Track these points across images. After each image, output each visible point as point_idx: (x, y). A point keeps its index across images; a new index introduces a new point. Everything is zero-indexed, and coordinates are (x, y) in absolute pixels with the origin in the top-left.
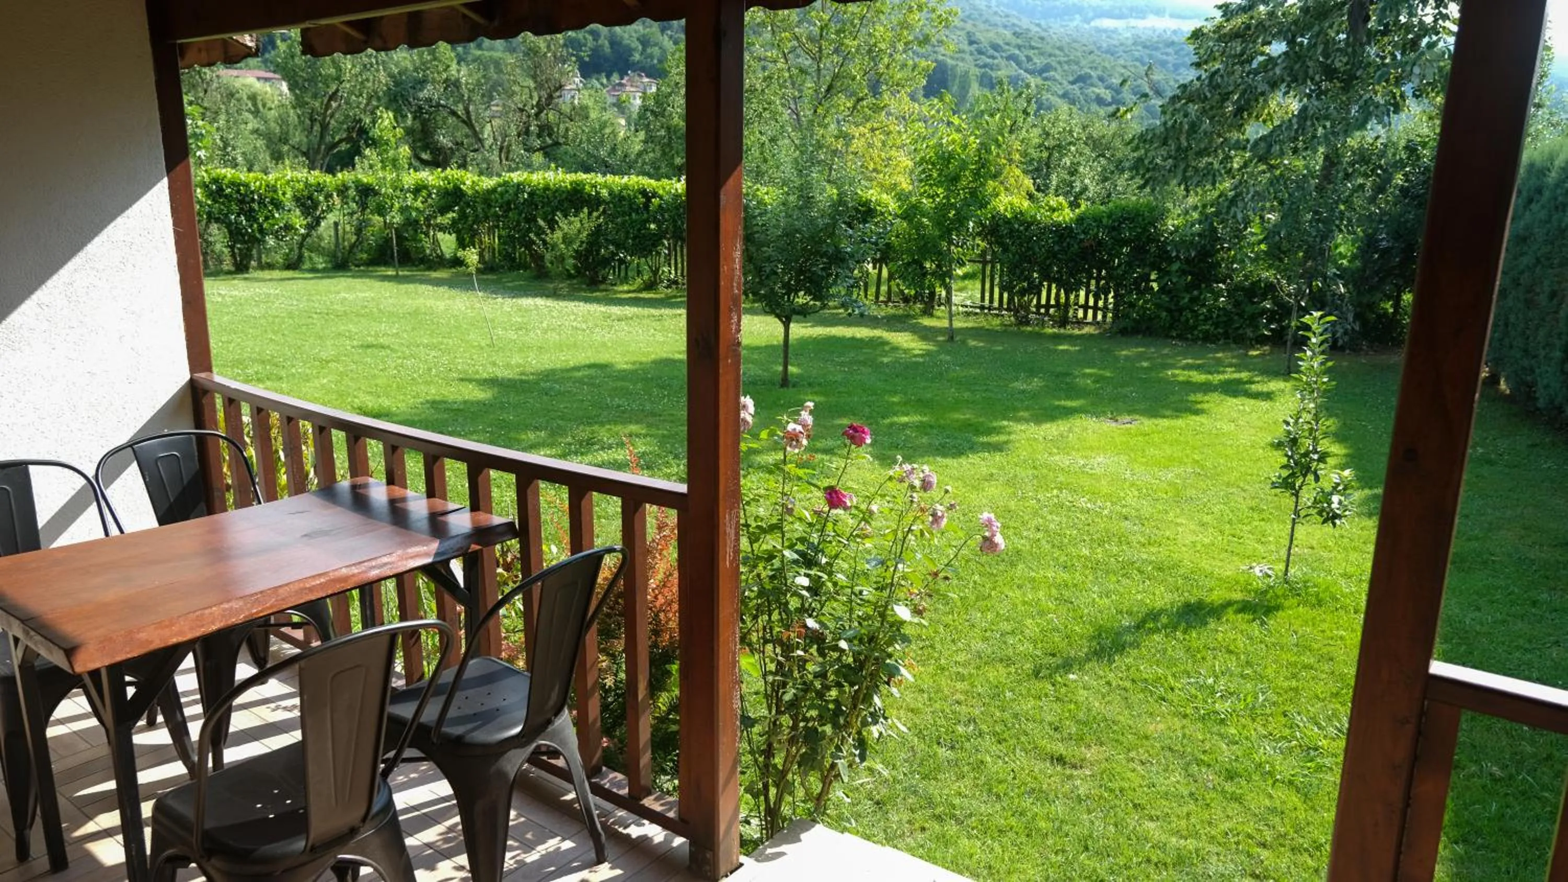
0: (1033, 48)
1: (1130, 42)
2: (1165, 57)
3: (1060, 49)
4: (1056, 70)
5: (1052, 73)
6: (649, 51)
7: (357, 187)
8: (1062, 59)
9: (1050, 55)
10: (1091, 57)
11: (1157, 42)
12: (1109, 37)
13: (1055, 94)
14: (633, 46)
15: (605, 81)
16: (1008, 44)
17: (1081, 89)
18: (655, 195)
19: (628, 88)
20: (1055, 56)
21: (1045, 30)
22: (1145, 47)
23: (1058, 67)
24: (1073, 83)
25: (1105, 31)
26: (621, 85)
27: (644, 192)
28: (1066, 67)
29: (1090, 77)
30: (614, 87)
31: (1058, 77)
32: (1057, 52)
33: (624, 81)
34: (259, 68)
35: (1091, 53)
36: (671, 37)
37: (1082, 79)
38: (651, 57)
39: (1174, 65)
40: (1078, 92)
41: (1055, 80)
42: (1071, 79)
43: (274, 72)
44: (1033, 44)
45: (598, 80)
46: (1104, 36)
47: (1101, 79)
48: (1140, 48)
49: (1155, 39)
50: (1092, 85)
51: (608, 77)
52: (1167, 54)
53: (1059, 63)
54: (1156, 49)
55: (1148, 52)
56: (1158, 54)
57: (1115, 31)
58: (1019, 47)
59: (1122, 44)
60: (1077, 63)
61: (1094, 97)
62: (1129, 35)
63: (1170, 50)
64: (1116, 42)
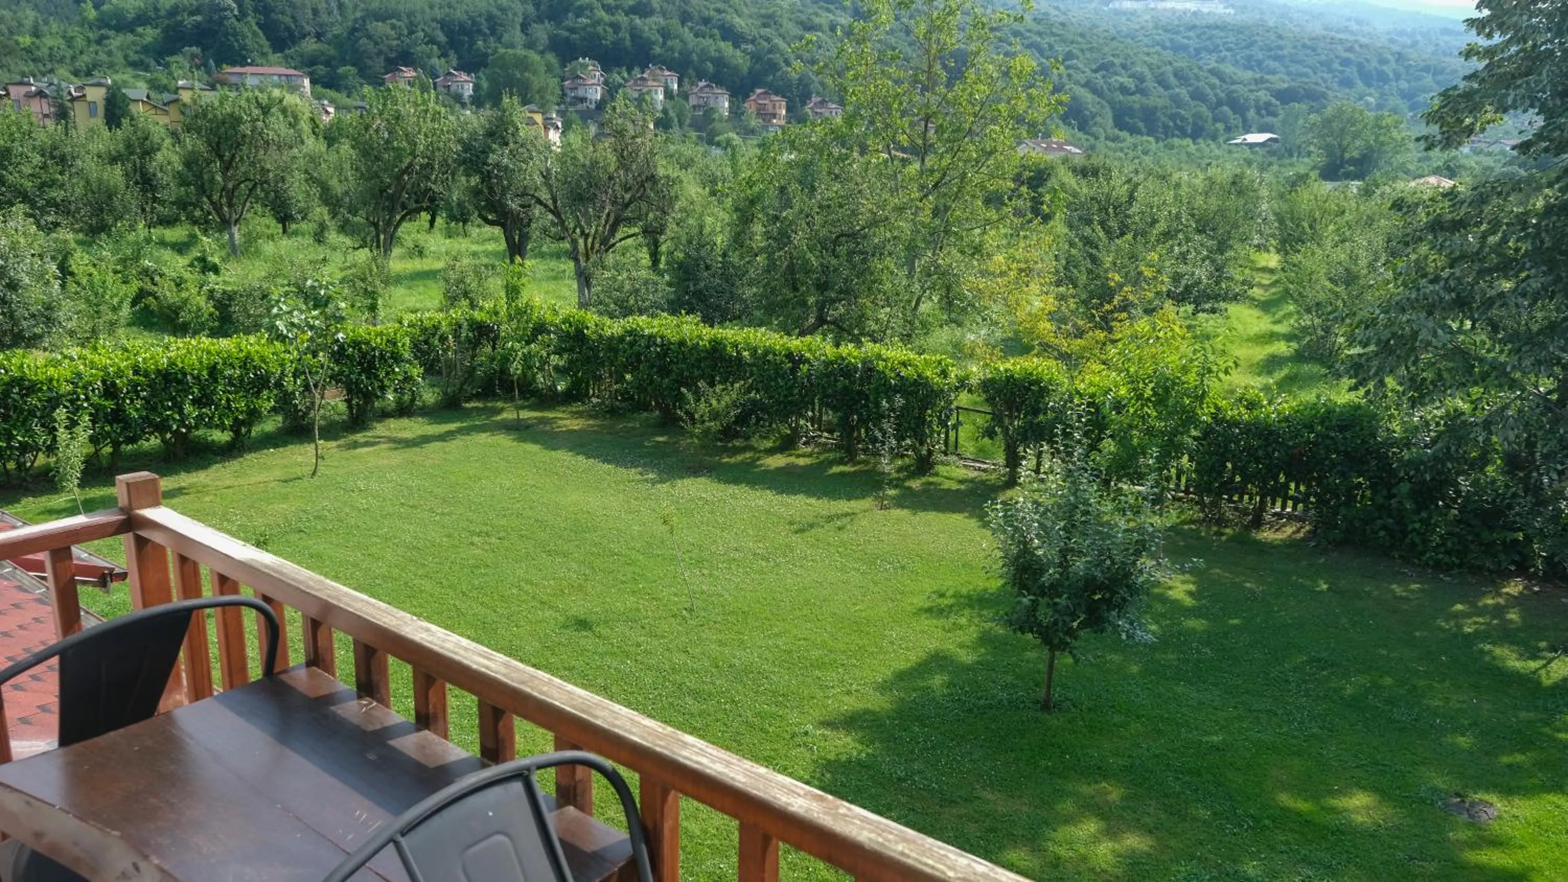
0: (1054, 35)
1: (1151, 25)
2: (1186, 41)
3: (1082, 35)
4: (1077, 58)
5: (1075, 61)
6: (669, 43)
7: (471, 326)
8: (1085, 47)
9: (1072, 42)
10: (1114, 44)
11: (1178, 26)
12: (1128, 20)
13: (1077, 83)
14: (653, 38)
15: (625, 75)
16: (1029, 31)
17: (1104, 77)
18: (802, 360)
19: (650, 83)
20: (1078, 43)
21: (1065, 14)
22: (1166, 31)
23: (1080, 54)
24: (1095, 71)
25: (1125, 13)
26: (643, 79)
27: (789, 355)
28: (1088, 55)
29: (1113, 64)
30: (636, 81)
31: (1080, 65)
32: (1080, 39)
33: (645, 75)
34: (280, 64)
35: (1113, 39)
36: (691, 29)
37: (1105, 67)
38: (672, 49)
39: (1195, 49)
40: (1101, 82)
41: (1078, 69)
42: (1094, 67)
43: (295, 68)
44: (1054, 30)
45: (619, 74)
46: (1124, 18)
47: (1124, 66)
48: (1160, 31)
49: (1176, 22)
50: (1116, 74)
51: (629, 71)
52: (1188, 38)
53: (1082, 50)
54: (1177, 33)
55: (1169, 35)
56: (1178, 38)
57: (1134, 13)
58: (1040, 34)
59: (1142, 28)
60: (1099, 50)
61: (1117, 85)
62: (1148, 17)
63: (1191, 34)
64: (1137, 27)
